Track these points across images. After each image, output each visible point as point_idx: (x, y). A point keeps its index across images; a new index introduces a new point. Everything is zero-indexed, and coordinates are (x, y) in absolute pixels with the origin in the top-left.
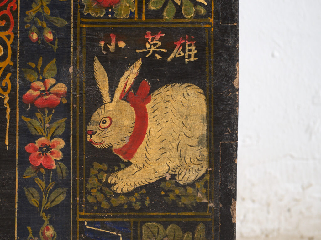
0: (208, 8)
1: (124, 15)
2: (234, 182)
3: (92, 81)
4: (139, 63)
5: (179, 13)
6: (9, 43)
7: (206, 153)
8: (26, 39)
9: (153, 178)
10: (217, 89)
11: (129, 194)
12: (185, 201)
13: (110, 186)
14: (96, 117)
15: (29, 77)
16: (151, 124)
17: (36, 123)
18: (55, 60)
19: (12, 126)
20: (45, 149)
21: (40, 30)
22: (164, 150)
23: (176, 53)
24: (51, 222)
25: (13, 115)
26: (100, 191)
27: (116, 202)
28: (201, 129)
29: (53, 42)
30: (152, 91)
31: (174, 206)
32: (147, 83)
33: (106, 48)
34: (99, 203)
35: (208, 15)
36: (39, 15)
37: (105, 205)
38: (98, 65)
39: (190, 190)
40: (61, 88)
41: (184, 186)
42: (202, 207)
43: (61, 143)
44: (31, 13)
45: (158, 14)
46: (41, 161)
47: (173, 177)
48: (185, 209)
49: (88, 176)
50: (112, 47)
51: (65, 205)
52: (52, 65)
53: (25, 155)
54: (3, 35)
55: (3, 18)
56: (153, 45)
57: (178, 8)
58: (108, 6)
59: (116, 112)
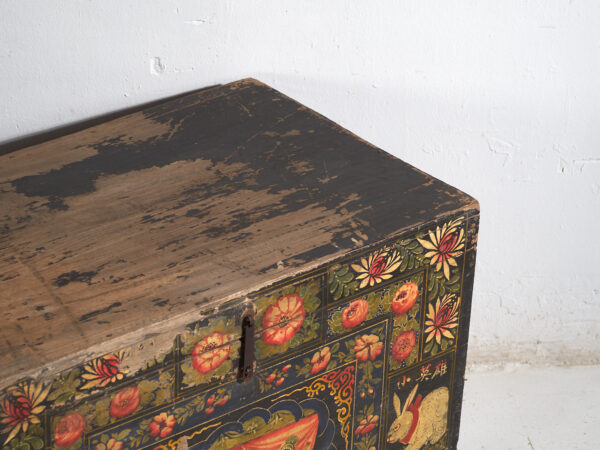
0: (454, 340)
1: (411, 363)
2: (458, 431)
3: (392, 407)
4: (417, 386)
5: (440, 350)
6: (349, 405)
7: (446, 422)
8: (358, 398)
10: (455, 384)
14: (393, 426)
15: (359, 420)
16: (421, 419)
17: (361, 444)
18: (372, 405)
22: (425, 429)
23: (437, 372)
25: (349, 445)
28: (444, 409)
29: (372, 394)
30: (423, 399)
32: (420, 396)
33: (401, 385)
36: (366, 381)
38: (396, 397)
39: (437, 445)
40: (376, 418)
44: (362, 382)
45: (429, 354)
47: (429, 442)
50: (403, 384)
52: (372, 408)
54: (346, 401)
55: (348, 390)
56: (424, 373)
57: (439, 346)
58: (402, 361)
59: (404, 419)
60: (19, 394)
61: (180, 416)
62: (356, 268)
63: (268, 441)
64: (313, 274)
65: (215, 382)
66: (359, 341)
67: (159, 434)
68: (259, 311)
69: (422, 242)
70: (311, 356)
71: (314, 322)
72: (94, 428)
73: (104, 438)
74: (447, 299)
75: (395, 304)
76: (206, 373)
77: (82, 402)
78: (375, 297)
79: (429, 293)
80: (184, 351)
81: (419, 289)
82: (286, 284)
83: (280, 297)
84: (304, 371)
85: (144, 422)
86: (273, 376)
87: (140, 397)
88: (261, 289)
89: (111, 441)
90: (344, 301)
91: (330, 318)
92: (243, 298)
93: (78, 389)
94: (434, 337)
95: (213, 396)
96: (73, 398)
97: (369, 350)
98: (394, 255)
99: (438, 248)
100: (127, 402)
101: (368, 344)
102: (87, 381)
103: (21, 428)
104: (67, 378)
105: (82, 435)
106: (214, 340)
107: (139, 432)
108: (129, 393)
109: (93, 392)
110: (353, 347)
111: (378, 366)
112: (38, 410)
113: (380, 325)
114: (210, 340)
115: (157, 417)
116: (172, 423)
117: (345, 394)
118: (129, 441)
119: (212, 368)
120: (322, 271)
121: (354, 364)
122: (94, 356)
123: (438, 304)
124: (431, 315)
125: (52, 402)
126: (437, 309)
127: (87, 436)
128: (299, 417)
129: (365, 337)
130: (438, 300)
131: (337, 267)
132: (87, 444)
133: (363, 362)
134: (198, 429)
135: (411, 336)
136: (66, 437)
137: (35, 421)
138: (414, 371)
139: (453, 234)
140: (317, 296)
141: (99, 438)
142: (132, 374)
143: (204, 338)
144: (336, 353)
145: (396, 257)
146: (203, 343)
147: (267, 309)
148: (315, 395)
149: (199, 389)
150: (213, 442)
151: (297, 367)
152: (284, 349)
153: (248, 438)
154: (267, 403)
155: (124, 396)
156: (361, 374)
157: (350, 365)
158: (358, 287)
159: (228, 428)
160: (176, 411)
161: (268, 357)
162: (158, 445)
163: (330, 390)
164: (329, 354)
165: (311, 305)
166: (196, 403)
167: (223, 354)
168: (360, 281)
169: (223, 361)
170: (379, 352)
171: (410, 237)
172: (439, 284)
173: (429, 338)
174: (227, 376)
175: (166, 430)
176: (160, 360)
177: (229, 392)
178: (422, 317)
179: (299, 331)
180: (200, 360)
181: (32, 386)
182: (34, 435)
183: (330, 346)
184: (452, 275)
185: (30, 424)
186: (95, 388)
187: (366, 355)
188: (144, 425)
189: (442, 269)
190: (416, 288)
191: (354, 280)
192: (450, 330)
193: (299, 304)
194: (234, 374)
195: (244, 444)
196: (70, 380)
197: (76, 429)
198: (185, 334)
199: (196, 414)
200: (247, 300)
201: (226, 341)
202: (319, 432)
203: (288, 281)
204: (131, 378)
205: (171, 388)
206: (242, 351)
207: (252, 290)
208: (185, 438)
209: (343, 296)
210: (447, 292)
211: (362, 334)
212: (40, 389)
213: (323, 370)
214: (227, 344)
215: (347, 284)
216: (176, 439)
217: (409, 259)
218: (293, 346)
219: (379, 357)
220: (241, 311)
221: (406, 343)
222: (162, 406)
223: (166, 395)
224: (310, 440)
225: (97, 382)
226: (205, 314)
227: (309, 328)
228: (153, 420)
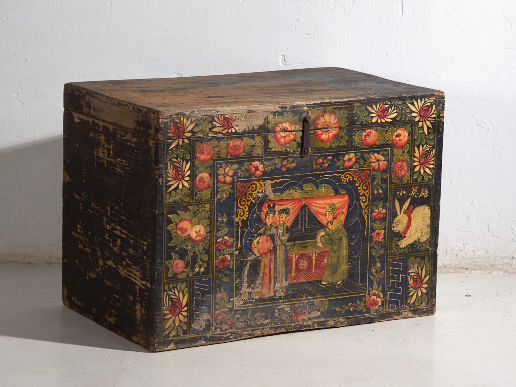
0: (432, 176)
1: (405, 182)
2: (438, 240)
3: (394, 207)
4: (410, 199)
5: (423, 179)
7: (429, 230)
8: (373, 193)
9: (413, 241)
10: (434, 206)
11: (405, 248)
12: (422, 249)
13: (398, 246)
14: (395, 221)
15: (374, 208)
16: (413, 222)
17: (376, 225)
18: (382, 201)
19: (368, 227)
20: (379, 234)
21: (378, 190)
22: (416, 231)
23: (422, 194)
24: (380, 261)
25: (368, 223)
26: (395, 248)
27: (400, 252)
28: (428, 222)
29: (382, 194)
30: (413, 209)
31: (418, 251)
32: (412, 206)
33: (399, 195)
34: (395, 253)
35: (432, 179)
36: (377, 184)
37: (397, 253)
38: (396, 201)
39: (424, 244)
40: (384, 211)
41: (422, 243)
42: (428, 250)
43: (383, 232)
44: (375, 183)
45: (416, 180)
46: (377, 239)
47: (419, 240)
48: (423, 252)
49: (392, 243)
50: (401, 194)
51: (384, 254)
52: (381, 203)
53: (371, 237)
54: (365, 193)
55: (366, 186)
56: (414, 192)
57: (423, 177)
58: (400, 178)
59: (402, 218)
60: (178, 121)
61: (266, 167)
62: (369, 108)
63: (318, 201)
64: (344, 105)
65: (287, 153)
66: (372, 156)
67: (254, 174)
68: (313, 117)
69: (409, 105)
70: (344, 155)
71: (345, 135)
72: (218, 157)
73: (224, 165)
74: (427, 147)
75: (394, 140)
76: (282, 145)
77: (212, 138)
78: (382, 131)
79: (415, 139)
80: (270, 126)
81: (409, 135)
82: (328, 106)
83: (325, 113)
84: (339, 163)
85: (246, 163)
86: (321, 160)
87: (244, 146)
88: (314, 104)
89: (227, 169)
90: (363, 127)
91: (355, 135)
92: (303, 106)
93: (210, 129)
94: (420, 170)
95: (286, 161)
96: (207, 134)
97: (379, 164)
98: (393, 108)
99: (420, 112)
100: (237, 147)
101: (378, 160)
102: (215, 127)
103: (179, 142)
104: (204, 121)
105: (211, 158)
106: (286, 125)
107: (243, 168)
108: (238, 142)
109: (218, 135)
110: (369, 159)
111: (385, 177)
112: (189, 135)
113: (385, 150)
114: (284, 125)
115: (253, 163)
116: (262, 170)
117: (365, 188)
118: (238, 172)
119: (285, 143)
120: (350, 104)
121: (370, 170)
122: (219, 113)
123: (421, 148)
124: (417, 154)
125: (196, 132)
126: (421, 152)
127: (215, 160)
128: (336, 193)
129: (376, 155)
130: (421, 146)
131: (358, 105)
132: (214, 166)
133: (375, 170)
134: (278, 179)
135: (404, 164)
136: (203, 157)
137: (186, 141)
138: (407, 187)
139: (429, 106)
140: (347, 118)
141: (221, 164)
142: (240, 131)
143: (281, 123)
144: (359, 159)
145: (394, 110)
146: (281, 125)
147: (317, 117)
148: (346, 182)
149: (277, 153)
150: (286, 190)
151: (335, 160)
152: (327, 145)
153: (306, 196)
154: (317, 177)
155: (235, 143)
156: (374, 179)
157: (367, 170)
158: (371, 121)
159: (294, 184)
160: (264, 163)
161: (317, 148)
162: (254, 180)
163: (356, 182)
164: (354, 158)
165: (343, 123)
166: (276, 162)
167: (292, 137)
168: (373, 117)
169: (291, 141)
170: (385, 168)
171: (402, 100)
172: (421, 136)
173: (416, 170)
174: (294, 151)
175: (258, 173)
176: (256, 128)
177: (295, 162)
178: (411, 153)
179: (336, 136)
180: (279, 135)
181: (185, 119)
182: (185, 149)
183: (355, 153)
184: (429, 133)
185: (183, 141)
186: (219, 132)
187: (377, 167)
188: (246, 165)
189: (422, 127)
190: (407, 134)
191: (368, 116)
192: (429, 168)
193: (336, 120)
194: (298, 151)
195: (305, 198)
196: (206, 123)
197: (208, 154)
198: (270, 117)
199: (275, 169)
200: (306, 108)
201: (293, 129)
202: (349, 207)
203: (329, 104)
204: (239, 133)
205: (262, 147)
206: (303, 137)
207: (308, 103)
208: (269, 182)
209: (362, 124)
210: (427, 143)
211: (374, 152)
212: (189, 122)
213: (351, 167)
214: (294, 131)
215: (364, 117)
216: (264, 180)
217: (401, 113)
218: (333, 145)
219: (385, 171)
220: (302, 113)
221: (402, 168)
222: (257, 157)
223: (259, 151)
224: (344, 210)
225: (221, 129)
226: (282, 108)
227: (342, 137)
228: (252, 164)
